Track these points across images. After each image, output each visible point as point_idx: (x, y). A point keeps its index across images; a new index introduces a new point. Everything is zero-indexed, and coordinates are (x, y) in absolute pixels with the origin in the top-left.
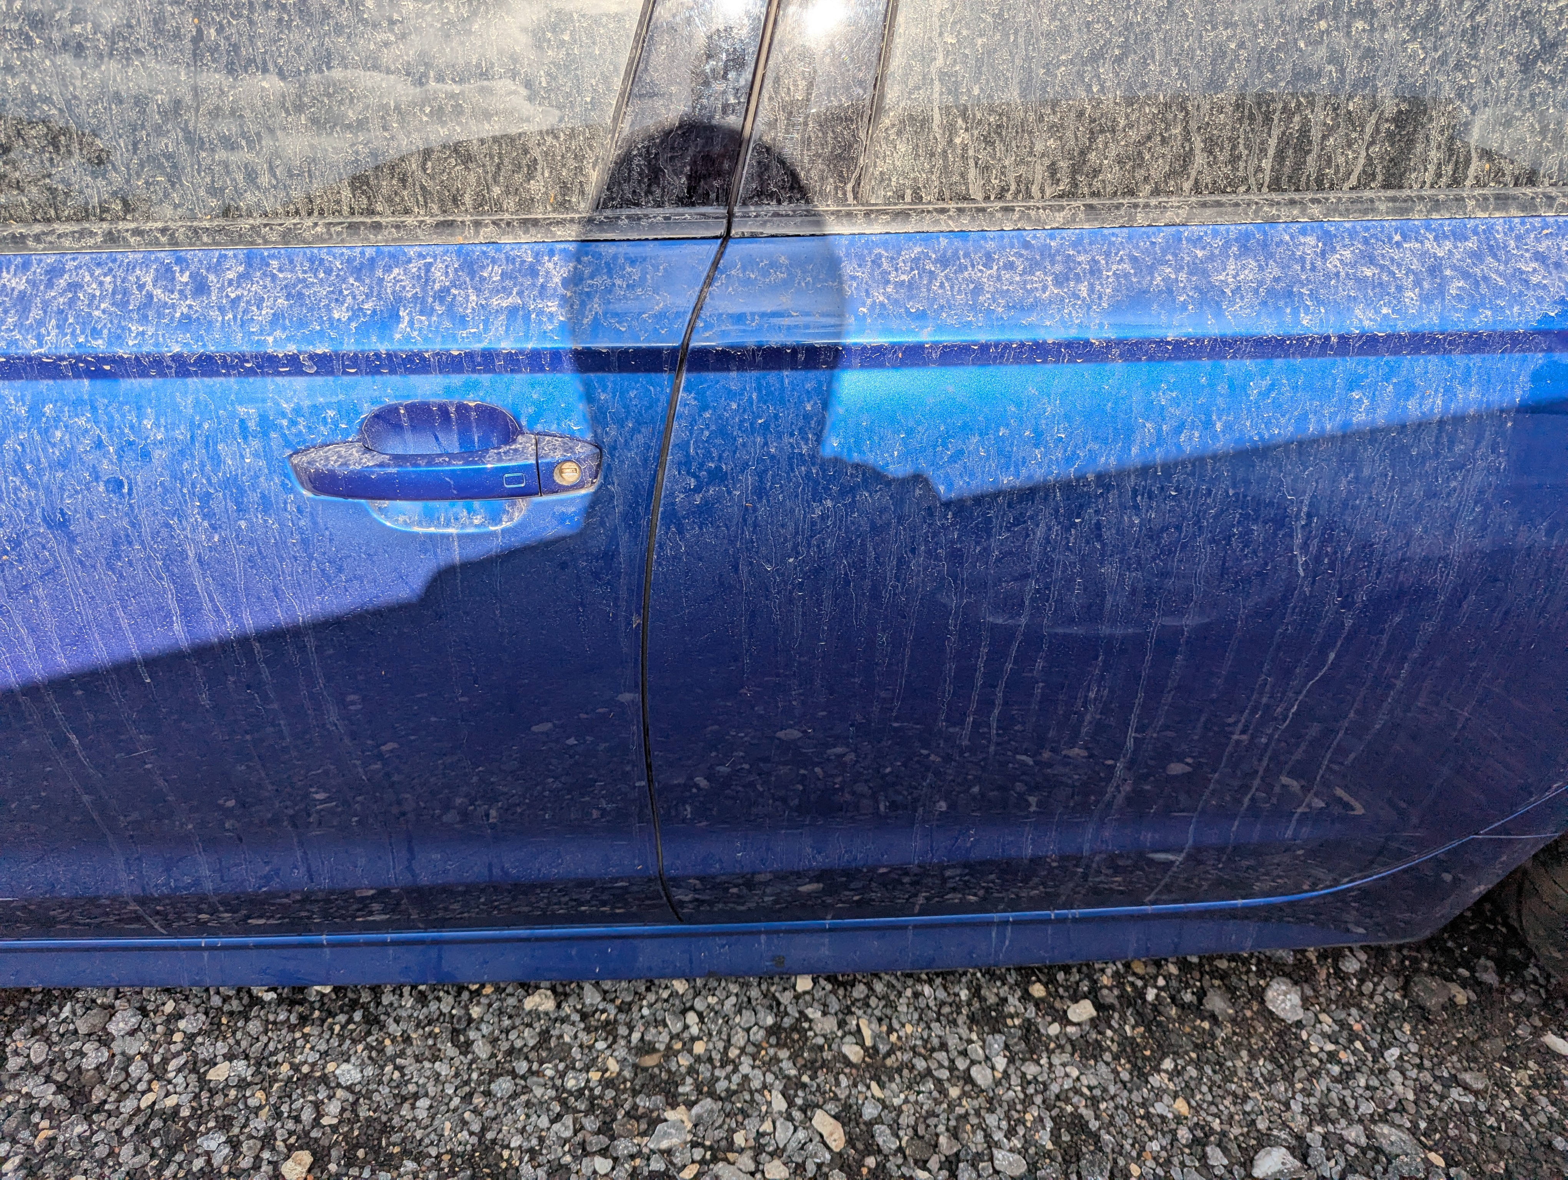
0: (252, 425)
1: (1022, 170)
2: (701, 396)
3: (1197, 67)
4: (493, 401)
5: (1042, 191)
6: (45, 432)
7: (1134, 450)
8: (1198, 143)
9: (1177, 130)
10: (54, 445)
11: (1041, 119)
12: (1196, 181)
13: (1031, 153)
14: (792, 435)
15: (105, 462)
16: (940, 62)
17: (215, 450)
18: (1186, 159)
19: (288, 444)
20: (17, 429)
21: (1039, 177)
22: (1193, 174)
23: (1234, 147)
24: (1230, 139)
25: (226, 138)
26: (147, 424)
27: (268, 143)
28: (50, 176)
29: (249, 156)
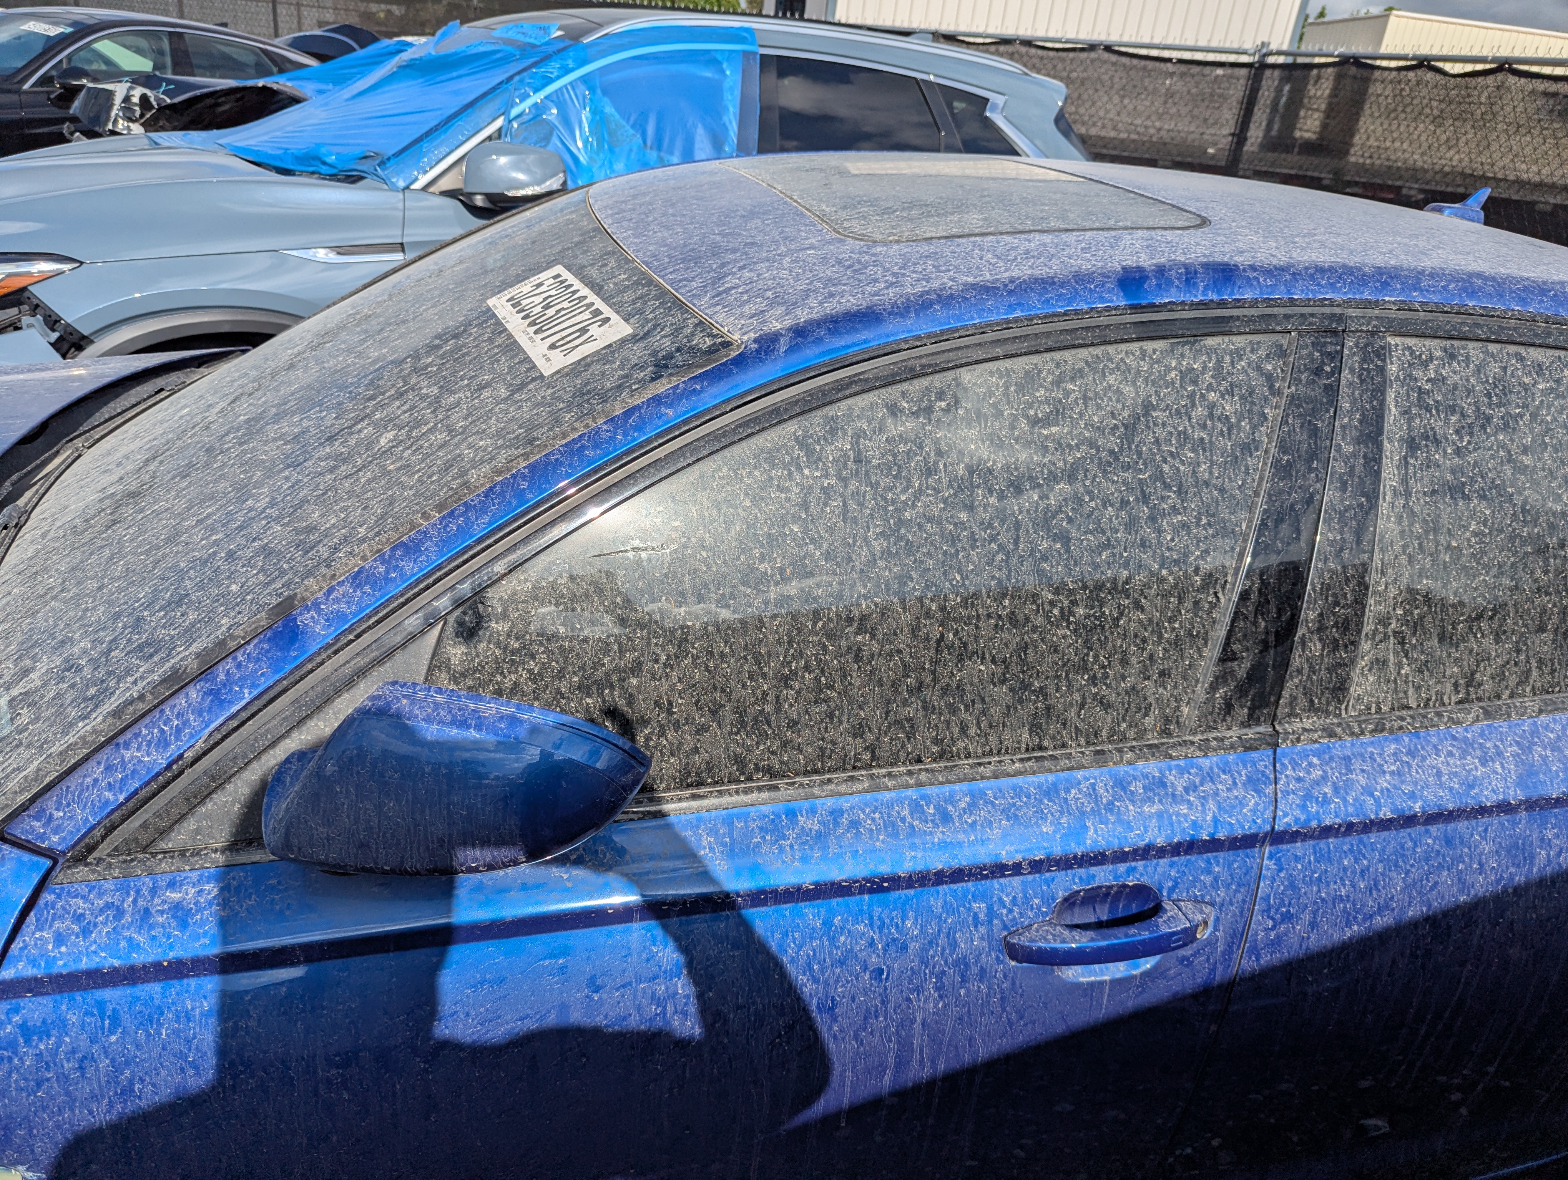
0: (982, 916)
1: (1439, 687)
2: (1278, 862)
3: (1532, 619)
4: (1145, 880)
5: (1450, 698)
6: (833, 940)
7: (1535, 870)
8: (1534, 664)
9: (1522, 657)
10: (837, 948)
11: (1449, 656)
12: (1533, 687)
13: (1444, 677)
14: (1336, 883)
15: (874, 956)
16: (1393, 626)
17: (954, 938)
18: (1528, 673)
19: (1005, 927)
20: (812, 938)
21: (1448, 690)
22: (1531, 681)
23: (1553, 664)
24: (1551, 660)
25: (951, 705)
26: (908, 924)
27: (978, 706)
28: (823, 739)
29: (965, 716)
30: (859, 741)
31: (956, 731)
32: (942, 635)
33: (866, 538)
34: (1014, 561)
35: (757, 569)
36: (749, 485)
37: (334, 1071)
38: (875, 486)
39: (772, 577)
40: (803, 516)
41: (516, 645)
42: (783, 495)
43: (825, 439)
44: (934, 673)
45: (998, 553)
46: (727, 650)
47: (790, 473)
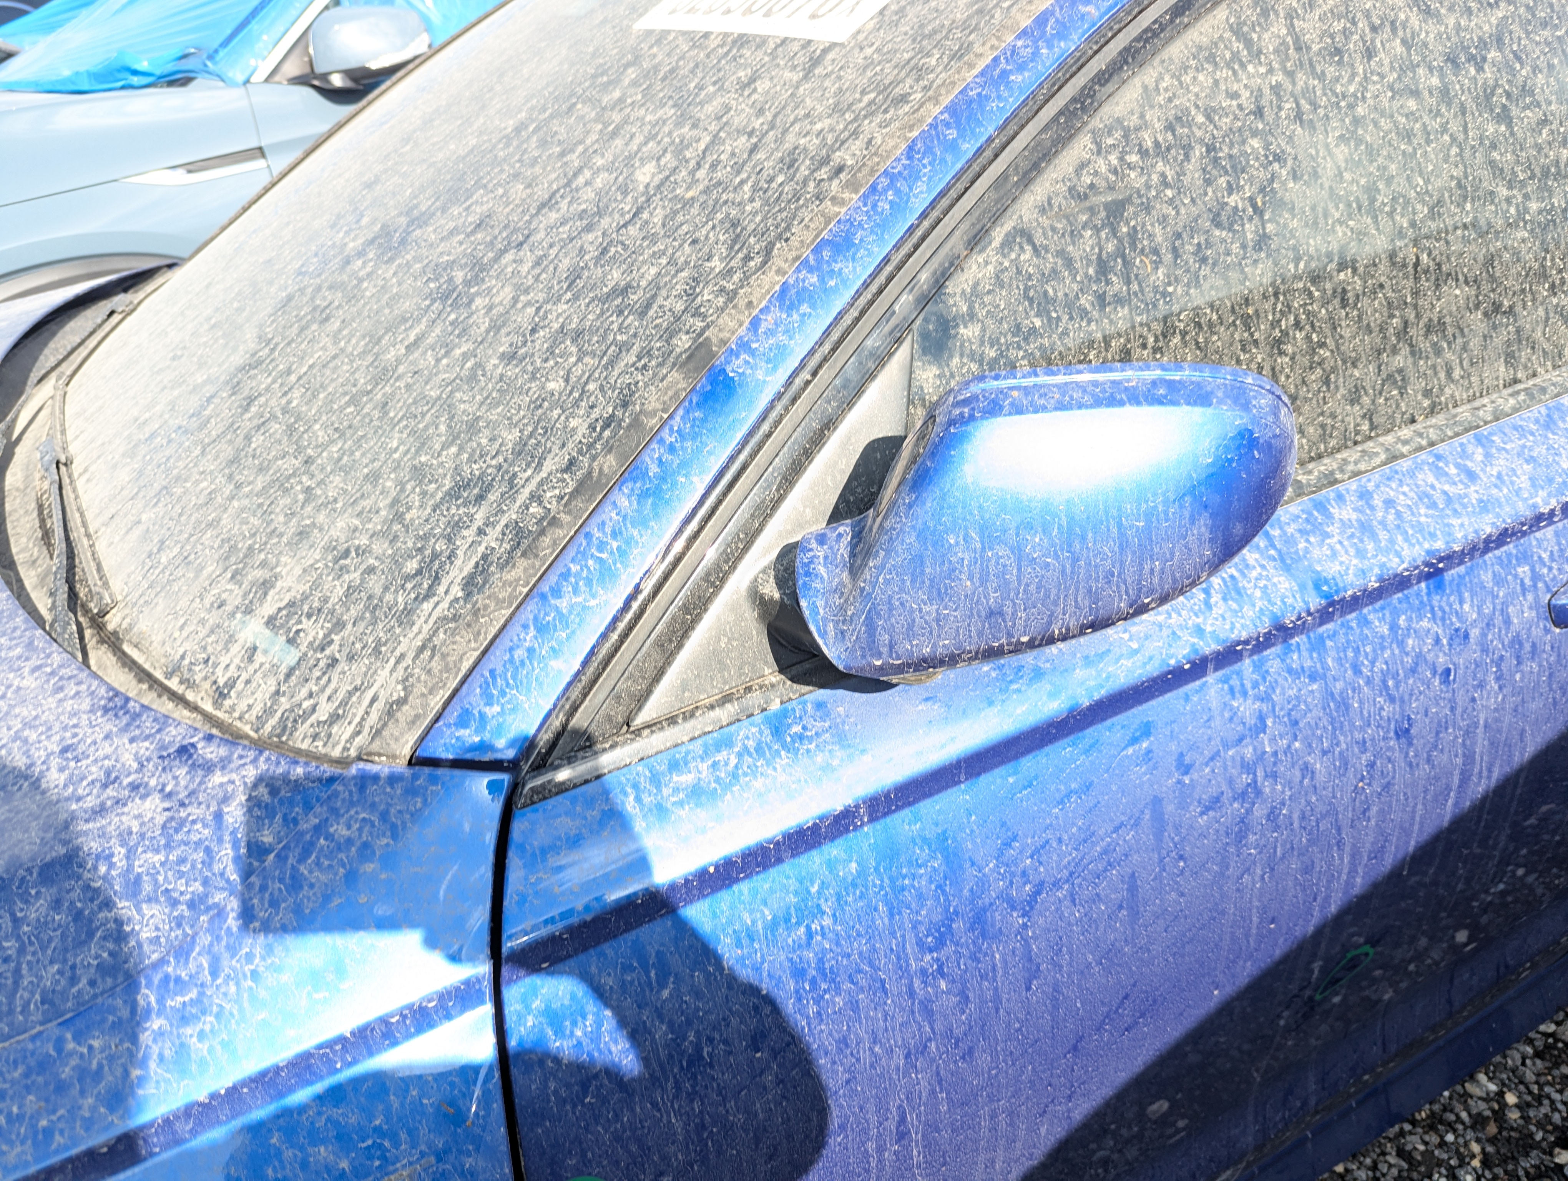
0: (1527, 581)
6: (1401, 644)
10: (1407, 654)
15: (1441, 655)
17: (1507, 613)
19: (1548, 589)
20: (1383, 648)
25: (1435, 344)
26: (1466, 607)
27: (1459, 341)
28: (1322, 414)
29: (1448, 355)
30: (1357, 408)
31: (1442, 375)
32: (1418, 258)
33: (1327, 146)
34: (1467, 153)
35: (1227, 204)
36: (1197, 95)
37: (928, 958)
38: (1322, 77)
39: (1244, 211)
40: (1260, 126)
41: (993, 354)
42: (1234, 103)
43: (1259, 24)
44: (1415, 306)
45: (1451, 145)
46: (1215, 317)
47: (1235, 73)
